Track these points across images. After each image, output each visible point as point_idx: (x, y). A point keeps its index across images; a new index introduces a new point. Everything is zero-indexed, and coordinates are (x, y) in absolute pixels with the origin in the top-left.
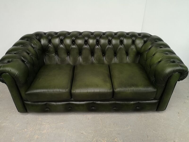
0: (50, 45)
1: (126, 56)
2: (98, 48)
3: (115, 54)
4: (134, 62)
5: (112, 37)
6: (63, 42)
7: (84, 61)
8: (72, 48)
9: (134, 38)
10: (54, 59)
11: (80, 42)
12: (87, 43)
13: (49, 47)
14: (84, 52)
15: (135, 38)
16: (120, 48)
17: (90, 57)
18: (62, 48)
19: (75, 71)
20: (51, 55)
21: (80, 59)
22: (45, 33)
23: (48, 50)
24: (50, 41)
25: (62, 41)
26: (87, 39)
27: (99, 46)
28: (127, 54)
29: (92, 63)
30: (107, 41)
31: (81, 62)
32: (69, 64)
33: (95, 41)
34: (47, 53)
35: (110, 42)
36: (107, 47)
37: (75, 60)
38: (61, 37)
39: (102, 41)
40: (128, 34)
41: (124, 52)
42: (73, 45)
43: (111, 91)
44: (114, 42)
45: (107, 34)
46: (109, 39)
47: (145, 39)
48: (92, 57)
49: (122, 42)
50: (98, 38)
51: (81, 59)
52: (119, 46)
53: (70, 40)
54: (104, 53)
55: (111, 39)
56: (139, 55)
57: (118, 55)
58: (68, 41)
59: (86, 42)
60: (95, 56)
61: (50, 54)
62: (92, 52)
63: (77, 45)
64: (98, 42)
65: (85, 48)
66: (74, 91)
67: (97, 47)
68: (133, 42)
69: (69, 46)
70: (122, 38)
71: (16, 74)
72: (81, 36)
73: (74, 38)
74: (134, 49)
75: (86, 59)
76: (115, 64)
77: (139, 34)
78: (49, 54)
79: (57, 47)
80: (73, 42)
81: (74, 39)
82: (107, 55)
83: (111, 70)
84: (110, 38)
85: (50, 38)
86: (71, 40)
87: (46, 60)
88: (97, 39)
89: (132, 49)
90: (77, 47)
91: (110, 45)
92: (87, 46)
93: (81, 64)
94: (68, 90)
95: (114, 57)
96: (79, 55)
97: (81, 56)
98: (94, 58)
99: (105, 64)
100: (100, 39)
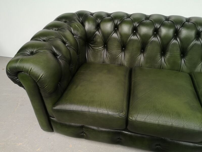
0: (97, 33)
2: (174, 44)
6: (118, 29)
7: (147, 63)
8: (131, 40)
10: (101, 55)
11: (144, 30)
12: (156, 34)
13: (96, 35)
14: (149, 47)
18: (115, 39)
19: (133, 79)
20: (97, 48)
21: (141, 58)
22: (92, 14)
23: (94, 40)
24: (98, 27)
25: (116, 28)
26: (158, 27)
27: (179, 40)
29: (161, 67)
30: (193, 33)
31: (142, 64)
32: (121, 65)
33: (172, 31)
34: (92, 44)
35: (198, 35)
36: (192, 43)
37: (133, 59)
38: (116, 21)
42: (134, 36)
45: (194, 20)
46: (198, 29)
48: (161, 57)
50: (178, 27)
54: (184, 53)
55: (201, 29)
58: (126, 29)
59: (156, 32)
60: (168, 55)
61: (96, 46)
62: (164, 50)
63: (140, 35)
64: (177, 33)
65: (152, 41)
67: (174, 41)
69: (127, 36)
71: (39, 76)
72: (148, 21)
75: (151, 60)
78: (94, 47)
79: (108, 37)
80: (135, 30)
81: (137, 25)
85: (99, 21)
86: (132, 26)
87: (89, 55)
88: (176, 27)
90: (140, 39)
91: (198, 41)
92: (157, 39)
93: (141, 67)
94: (123, 115)
95: (201, 62)
96: (139, 52)
97: (144, 54)
98: (165, 60)
99: (182, 71)
100: (182, 28)
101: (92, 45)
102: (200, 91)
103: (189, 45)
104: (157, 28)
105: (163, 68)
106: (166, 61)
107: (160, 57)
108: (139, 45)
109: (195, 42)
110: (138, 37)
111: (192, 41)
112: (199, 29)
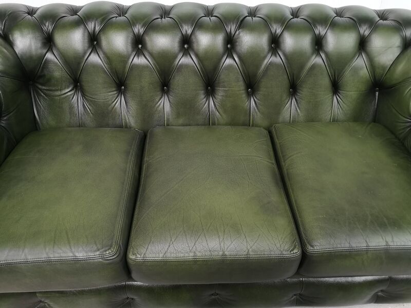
0: (49, 56)
1: (331, 95)
2: (230, 67)
3: (293, 88)
4: (357, 117)
5: (282, 23)
6: (99, 44)
7: (178, 115)
8: (134, 67)
9: (364, 30)
10: (71, 108)
11: (163, 42)
12: (188, 48)
13: (47, 62)
14: (178, 81)
15: (370, 27)
16: (314, 67)
17: (202, 96)
18: (95, 66)
20: (58, 93)
21: (165, 105)
22: (31, 12)
23: (45, 75)
24: (49, 42)
25: (94, 41)
26: (189, 32)
27: (236, 59)
28: (336, 87)
29: (209, 123)
30: (263, 41)
31: (168, 120)
32: (123, 127)
33: (220, 39)
34: (42, 85)
35: (275, 43)
36: (266, 62)
37: (147, 111)
38: (91, 26)
39: (247, 40)
40: (340, 13)
41: (326, 82)
42: (138, 56)
43: (297, 252)
44: (289, 42)
45: (265, 11)
46: (273, 31)
48: (208, 99)
49: (318, 44)
50: (232, 28)
51: (167, 108)
52: (309, 59)
53: (127, 37)
54: (251, 85)
55: (279, 31)
56: (377, 93)
57: (304, 92)
58: (119, 41)
59: (187, 43)
60: (220, 94)
61: (54, 88)
62: (210, 84)
63: (152, 55)
64: (230, 43)
65: (182, 66)
66: (139, 258)
67: (229, 61)
68: (363, 44)
69: (124, 59)
70: (320, 30)
72: (166, 20)
73: (139, 29)
74: (361, 68)
75: (186, 108)
77: (383, 15)
78: (51, 90)
79: (79, 63)
80: (138, 44)
81: (142, 31)
82: (261, 93)
83: (280, 154)
84: (277, 29)
85: (48, 27)
86: (131, 35)
88: (228, 30)
89: (356, 70)
90: (154, 64)
91: (276, 56)
92: (190, 59)
93: (168, 125)
94: (110, 254)
95: (288, 99)
96: (159, 93)
97: (170, 96)
98: (216, 103)
99: (253, 126)
100: (240, 30)
101: (43, 88)
102: (285, 165)
103: (258, 66)
104: (188, 35)
105: (214, 124)
106: (217, 107)
107: (205, 99)
108: (156, 77)
109: (270, 59)
110: (148, 60)
111: (265, 58)
112: (276, 31)
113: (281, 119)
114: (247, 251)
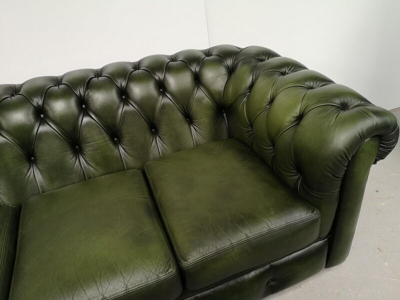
1: (186, 126)
2: (88, 124)
3: (153, 128)
4: (215, 137)
5: (125, 77)
7: (51, 180)
9: (195, 68)
12: (44, 117)
14: (42, 149)
15: (198, 64)
16: (164, 107)
17: (70, 159)
21: (36, 175)
26: (40, 103)
27: (93, 116)
28: (189, 118)
29: (85, 178)
30: (113, 95)
31: (42, 187)
33: (73, 102)
35: (124, 95)
36: (120, 111)
39: (99, 98)
40: (173, 59)
41: (179, 116)
43: (172, 270)
44: (137, 91)
45: (109, 70)
46: (119, 85)
47: (229, 62)
48: (77, 157)
49: (162, 87)
50: (81, 91)
51: (39, 177)
52: (157, 101)
54: (114, 134)
55: (124, 84)
56: (225, 114)
57: (163, 129)
59: (41, 114)
60: (88, 149)
62: (75, 142)
63: (8, 132)
64: (84, 105)
65: (41, 134)
67: (86, 120)
68: (197, 79)
70: (159, 76)
72: (16, 98)
74: (203, 98)
75: (58, 172)
76: (163, 158)
77: (208, 53)
82: (126, 139)
84: (122, 82)
88: (78, 93)
89: (200, 101)
90: (12, 139)
91: (128, 105)
92: (48, 126)
93: (43, 192)
95: (152, 138)
96: (27, 164)
97: (38, 165)
98: (87, 159)
99: (128, 169)
100: (88, 91)
102: (157, 195)
103: (115, 117)
104: (40, 106)
105: (90, 178)
106: (89, 162)
107: (74, 158)
108: (17, 150)
109: (122, 109)
110: (6, 138)
111: (118, 108)
112: (121, 85)
113: (151, 157)
114: (125, 286)
